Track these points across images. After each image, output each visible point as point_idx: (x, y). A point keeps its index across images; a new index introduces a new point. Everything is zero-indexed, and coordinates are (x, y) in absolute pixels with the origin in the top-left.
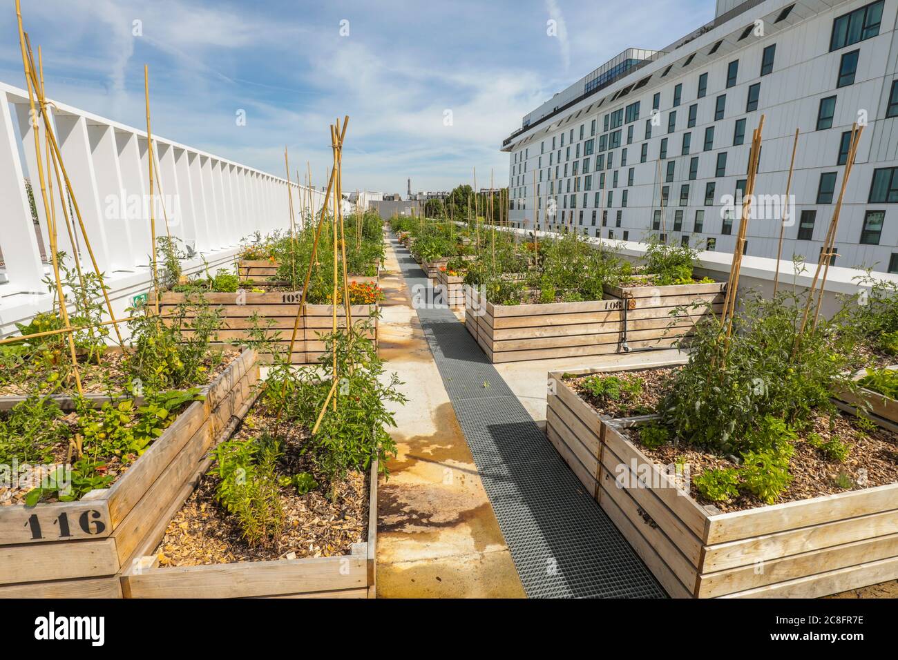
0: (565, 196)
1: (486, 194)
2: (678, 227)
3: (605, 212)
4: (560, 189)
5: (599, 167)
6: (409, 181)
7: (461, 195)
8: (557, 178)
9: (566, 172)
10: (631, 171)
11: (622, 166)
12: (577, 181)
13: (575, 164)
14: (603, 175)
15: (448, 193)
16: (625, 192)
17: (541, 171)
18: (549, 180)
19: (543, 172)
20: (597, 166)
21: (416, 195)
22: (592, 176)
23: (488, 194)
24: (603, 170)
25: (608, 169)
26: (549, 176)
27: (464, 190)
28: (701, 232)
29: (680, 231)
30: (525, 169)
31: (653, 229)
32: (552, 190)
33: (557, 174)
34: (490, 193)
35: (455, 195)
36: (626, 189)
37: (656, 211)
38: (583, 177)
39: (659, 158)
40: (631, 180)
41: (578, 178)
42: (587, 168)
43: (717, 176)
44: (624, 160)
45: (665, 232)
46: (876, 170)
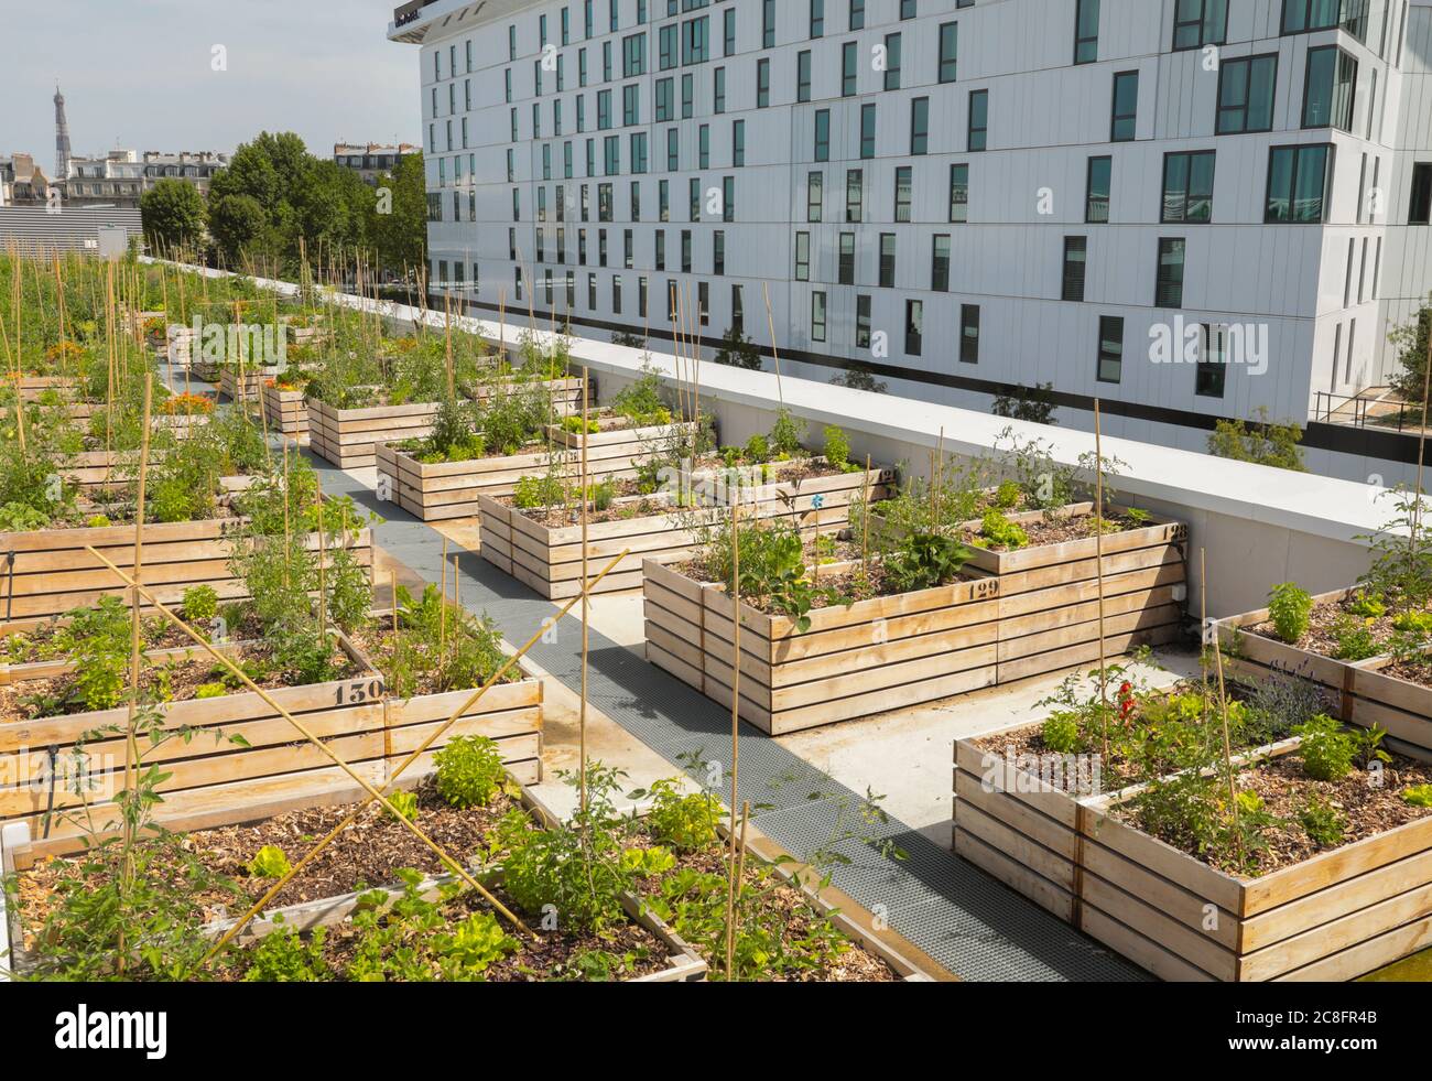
0: (584, 187)
1: (353, 162)
2: (846, 273)
3: (686, 235)
4: (568, 166)
5: (663, 112)
6: (58, 102)
7: (267, 166)
8: (557, 134)
9: (580, 119)
10: (738, 127)
11: (716, 113)
12: (611, 143)
13: (604, 94)
14: (672, 131)
15: (221, 158)
16: (728, 181)
17: (513, 110)
18: (535, 137)
19: (519, 114)
20: (657, 107)
21: (103, 161)
22: (648, 136)
23: (360, 162)
24: (672, 120)
25: (683, 118)
26: (536, 126)
27: (277, 149)
28: (893, 287)
29: (852, 283)
30: (468, 100)
31: (797, 280)
32: (546, 167)
33: (557, 123)
34: (366, 158)
35: (245, 166)
36: (728, 173)
37: (798, 233)
38: (624, 136)
39: (795, 101)
40: (738, 150)
41: (612, 137)
42: (632, 112)
43: (913, 153)
44: (719, 97)
45: (820, 288)
46: (1166, 155)
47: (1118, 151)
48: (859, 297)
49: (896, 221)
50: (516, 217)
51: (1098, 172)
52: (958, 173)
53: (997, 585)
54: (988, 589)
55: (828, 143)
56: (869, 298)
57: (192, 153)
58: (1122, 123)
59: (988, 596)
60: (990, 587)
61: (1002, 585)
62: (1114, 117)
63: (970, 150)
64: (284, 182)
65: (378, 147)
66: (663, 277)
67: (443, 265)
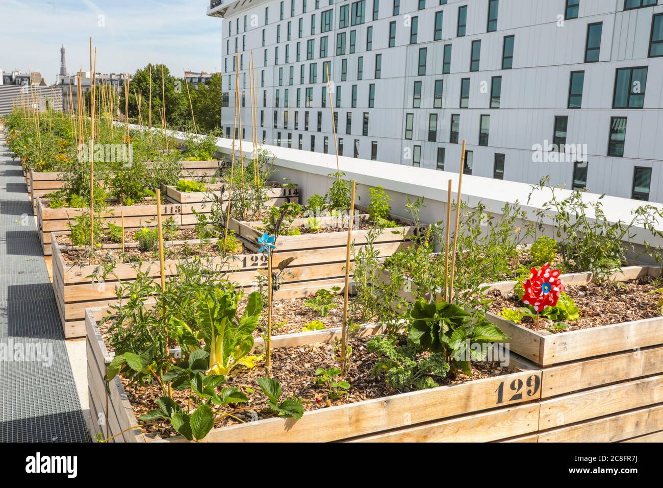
0: (298, 90)
1: (194, 80)
2: (432, 136)
3: (349, 115)
4: (291, 78)
5: (340, 50)
6: (63, 51)
7: (150, 80)
8: (286, 62)
9: (298, 55)
10: (378, 56)
11: (367, 50)
12: (313, 66)
13: (310, 42)
14: (345, 60)
15: (129, 76)
16: (372, 86)
17: (266, 50)
18: (276, 64)
19: (268, 52)
20: (337, 48)
21: (74, 76)
22: (332, 63)
23: (196, 80)
24: (344, 54)
25: (350, 53)
26: (276, 58)
27: (155, 72)
28: (457, 143)
29: (435, 141)
30: (244, 45)
31: (406, 139)
32: (281, 79)
33: (287, 57)
34: (200, 79)
35: (139, 79)
36: (372, 82)
37: (407, 114)
38: (320, 63)
39: (409, 43)
40: (378, 70)
41: (314, 64)
42: (324, 51)
43: (471, 71)
44: (369, 42)
45: (419, 143)
46: (617, 70)
47: (588, 68)
48: (439, 149)
49: (461, 108)
50: (265, 105)
51: (576, 79)
52: (496, 82)
53: (538, 381)
54: (524, 389)
55: (425, 66)
56: (444, 149)
57: (116, 74)
58: (592, 52)
59: (525, 397)
60: (529, 384)
61: (545, 383)
62: (587, 49)
63: (503, 68)
64: (158, 89)
65: (206, 73)
66: (337, 136)
67: (228, 129)
